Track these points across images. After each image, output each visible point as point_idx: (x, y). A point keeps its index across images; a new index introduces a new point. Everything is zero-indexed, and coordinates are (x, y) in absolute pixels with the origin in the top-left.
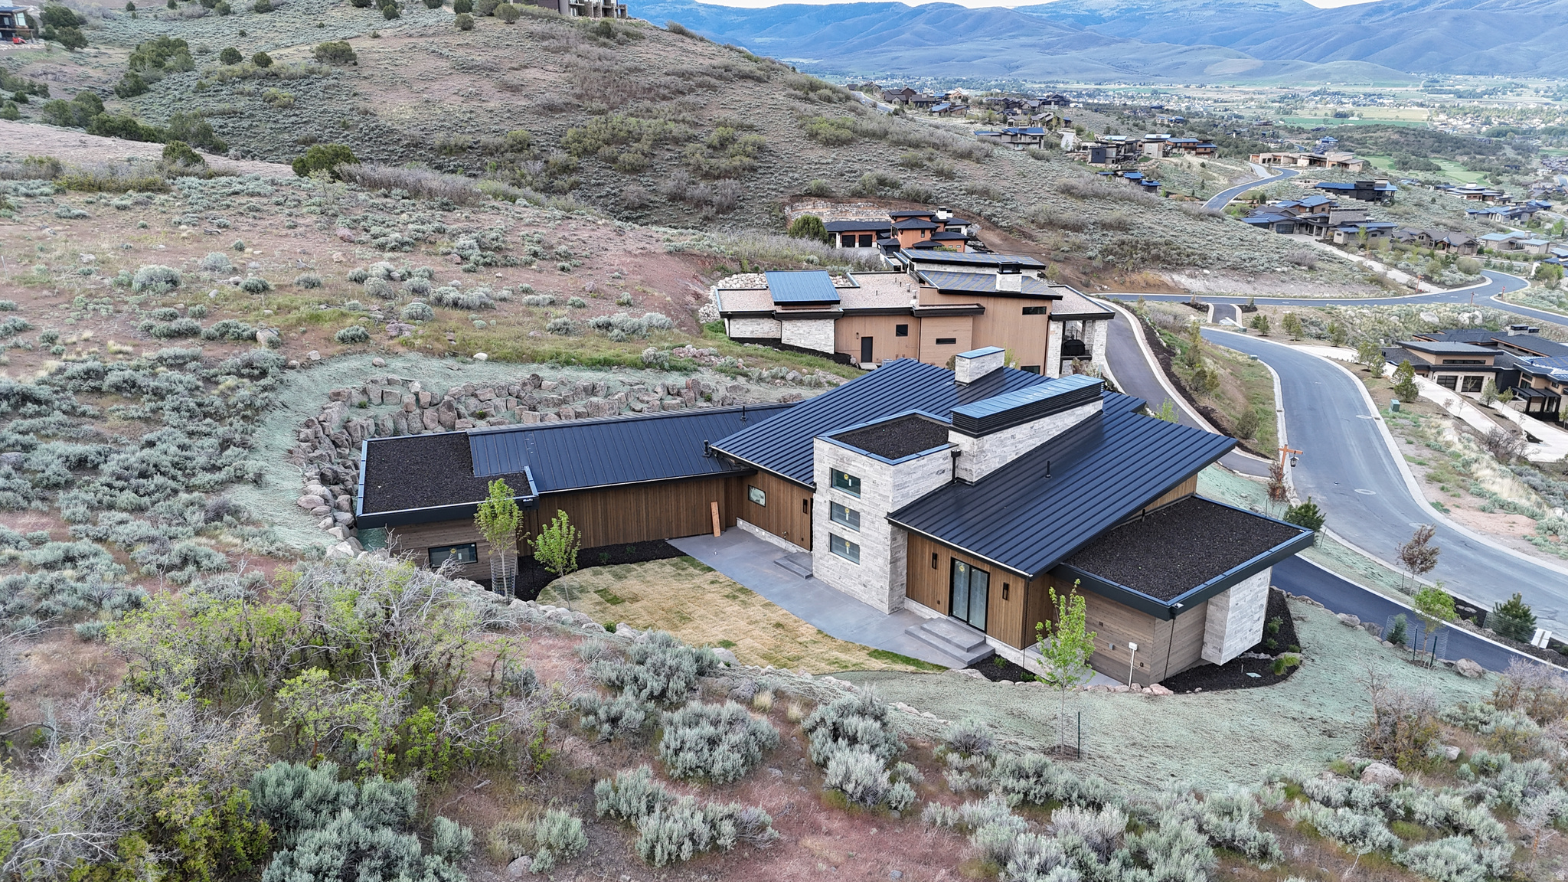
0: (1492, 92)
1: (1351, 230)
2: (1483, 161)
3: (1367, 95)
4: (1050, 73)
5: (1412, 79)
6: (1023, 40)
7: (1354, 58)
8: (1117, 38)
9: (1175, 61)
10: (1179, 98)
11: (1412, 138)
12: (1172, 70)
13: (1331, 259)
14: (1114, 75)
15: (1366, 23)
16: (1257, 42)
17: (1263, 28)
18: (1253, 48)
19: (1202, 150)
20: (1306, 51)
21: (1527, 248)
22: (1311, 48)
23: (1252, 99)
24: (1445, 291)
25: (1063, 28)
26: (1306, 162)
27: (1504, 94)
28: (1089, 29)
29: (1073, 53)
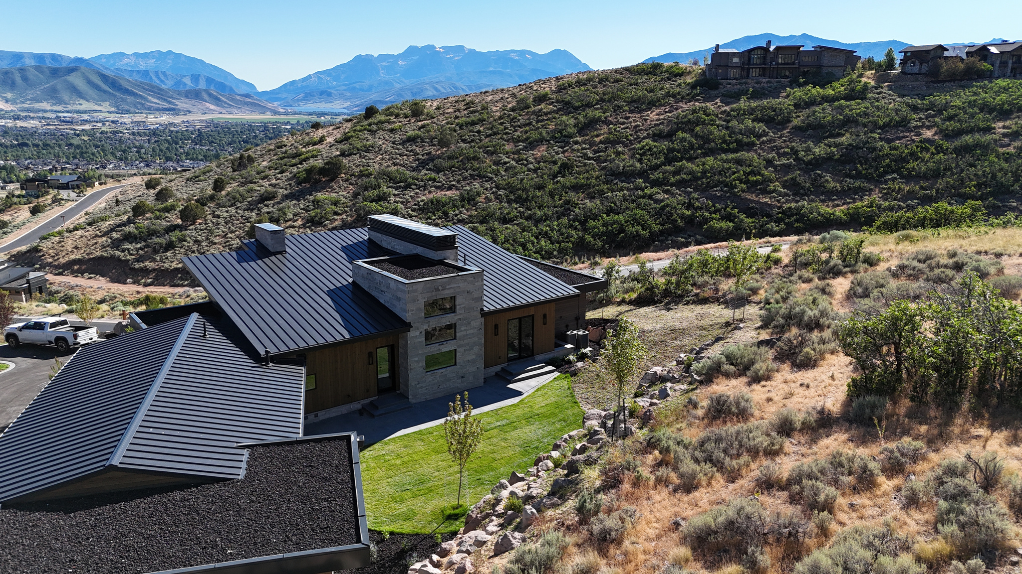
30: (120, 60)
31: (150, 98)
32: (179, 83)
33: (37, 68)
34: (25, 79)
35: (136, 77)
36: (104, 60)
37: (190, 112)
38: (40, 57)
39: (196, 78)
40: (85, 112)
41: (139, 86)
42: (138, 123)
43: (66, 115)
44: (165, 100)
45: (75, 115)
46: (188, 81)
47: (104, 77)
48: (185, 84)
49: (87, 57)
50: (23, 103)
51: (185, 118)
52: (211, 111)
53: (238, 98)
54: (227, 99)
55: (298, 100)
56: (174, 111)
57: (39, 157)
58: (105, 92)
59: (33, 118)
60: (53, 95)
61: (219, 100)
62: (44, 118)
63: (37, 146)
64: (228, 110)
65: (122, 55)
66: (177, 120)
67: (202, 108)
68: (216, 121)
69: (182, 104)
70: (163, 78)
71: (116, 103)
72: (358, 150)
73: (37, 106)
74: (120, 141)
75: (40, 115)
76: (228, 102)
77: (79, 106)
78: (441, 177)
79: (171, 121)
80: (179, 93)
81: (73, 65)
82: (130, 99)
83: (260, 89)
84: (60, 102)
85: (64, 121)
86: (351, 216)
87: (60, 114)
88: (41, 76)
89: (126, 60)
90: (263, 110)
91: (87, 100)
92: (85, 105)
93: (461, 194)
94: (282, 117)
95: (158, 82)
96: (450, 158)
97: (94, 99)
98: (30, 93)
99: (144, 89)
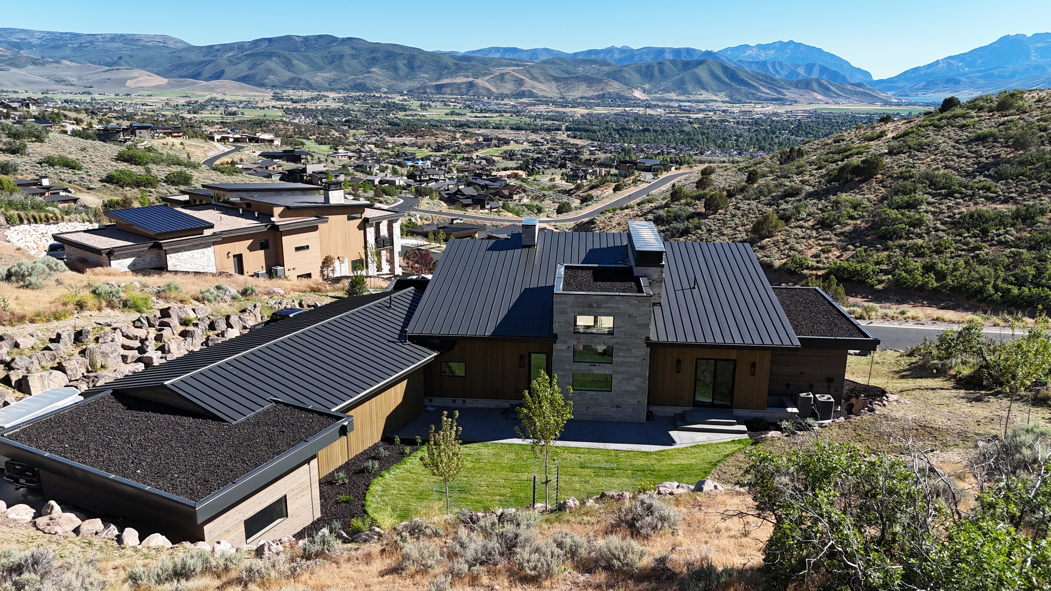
0: (311, 100)
2: (324, 138)
5: (264, 92)
9: (101, 78)
11: (282, 126)
18: (154, 70)
19: (176, 134)
27: (318, 100)
30: (744, 52)
31: (762, 88)
32: (793, 73)
33: (673, 62)
34: (662, 71)
35: (755, 68)
36: (729, 53)
37: (796, 102)
38: (677, 52)
39: (810, 68)
40: (703, 102)
41: (754, 77)
42: (745, 112)
43: (687, 104)
44: (775, 90)
45: (694, 105)
46: (801, 71)
47: (725, 69)
48: (798, 74)
49: (715, 51)
50: (656, 93)
51: (789, 108)
52: (818, 101)
53: (849, 87)
54: (837, 88)
55: (917, 90)
56: (781, 101)
57: (655, 141)
58: (724, 83)
59: (660, 107)
60: (680, 87)
61: (828, 89)
62: (669, 107)
63: (656, 131)
64: (836, 100)
65: (747, 47)
66: (781, 110)
67: (810, 98)
68: (819, 112)
69: (789, 94)
70: (778, 68)
71: (731, 93)
72: (910, 148)
73: (667, 95)
74: (725, 130)
75: (667, 104)
76: (837, 91)
77: (699, 96)
78: (1000, 187)
79: (775, 110)
80: (790, 84)
81: (702, 58)
82: (744, 89)
83: (875, 78)
84: (685, 92)
85: (683, 110)
86: (867, 222)
87: (682, 104)
88: (675, 69)
89: (749, 52)
90: (873, 99)
91: (707, 91)
92: (705, 95)
93: (1018, 209)
94: (893, 107)
95: (773, 72)
96: (1022, 163)
97: (713, 90)
98: (664, 85)
99: (758, 79)
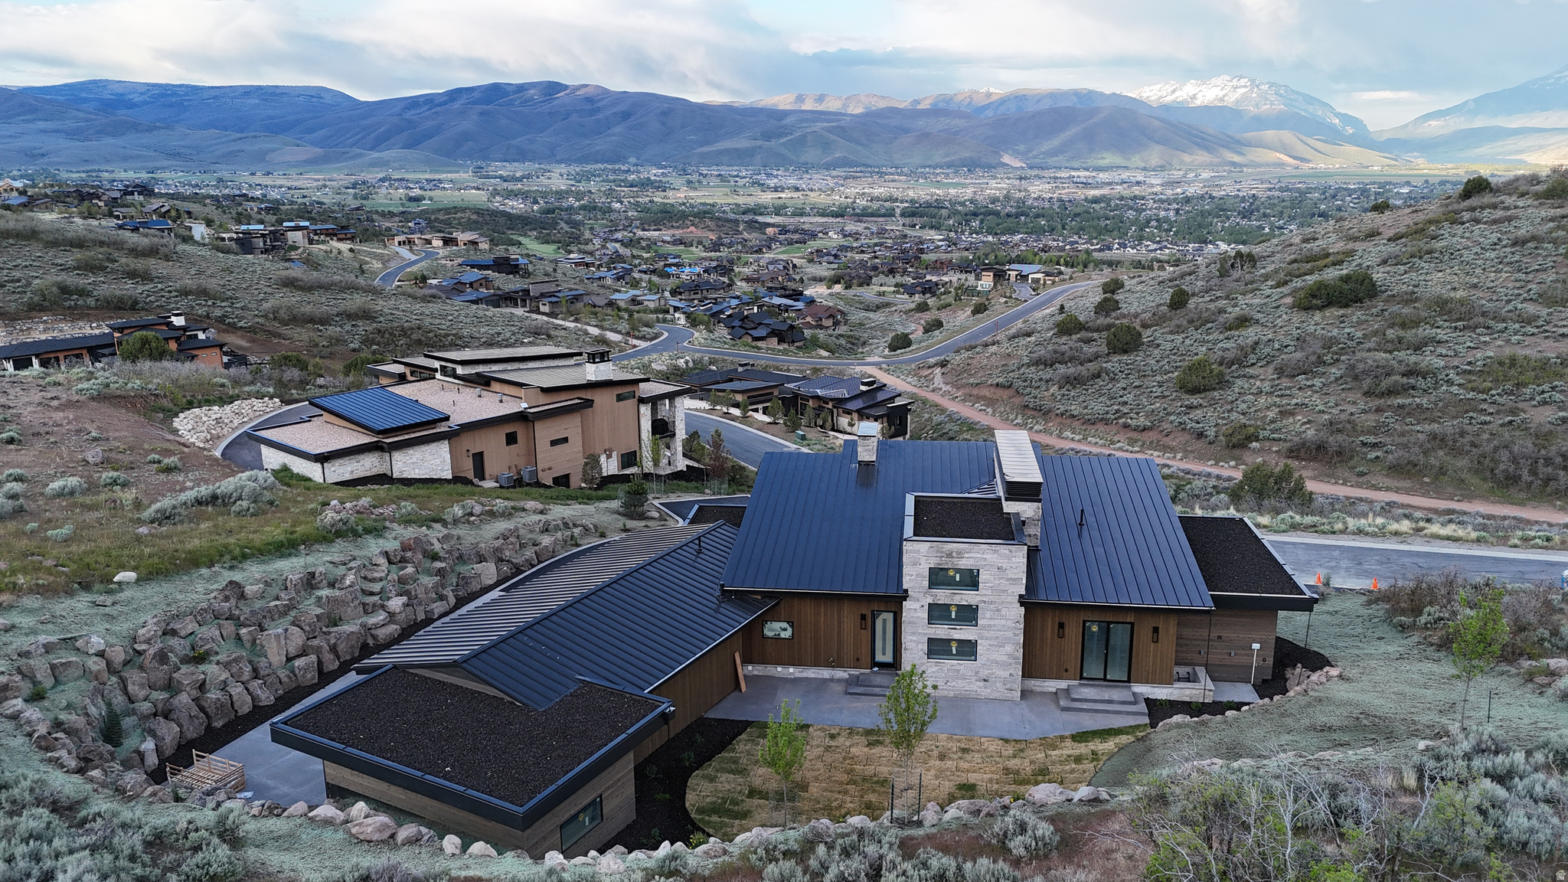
0: (528, 177)
1: (554, 299)
2: (549, 234)
3: (429, 181)
4: (86, 161)
5: (460, 165)
6: (41, 125)
7: (408, 146)
8: (158, 124)
9: (231, 149)
10: (250, 186)
11: (488, 218)
12: (230, 157)
13: (556, 327)
14: (166, 163)
15: (408, 115)
16: (312, 131)
17: (311, 118)
18: (308, 137)
19: (343, 236)
20: (359, 140)
21: (646, 303)
22: (363, 137)
23: (325, 186)
24: (649, 343)
25: (90, 113)
26: (440, 243)
27: (538, 177)
28: (122, 114)
29: (110, 140)
40: (1106, 169)
41: (1184, 130)
43: (1082, 173)
50: (1035, 157)
59: (1041, 178)
62: (1055, 178)
68: (1285, 182)
73: (1051, 161)
75: (1051, 173)
84: (1079, 155)
85: (1077, 183)
87: (1075, 173)
98: (1047, 145)
99: (1191, 134)
